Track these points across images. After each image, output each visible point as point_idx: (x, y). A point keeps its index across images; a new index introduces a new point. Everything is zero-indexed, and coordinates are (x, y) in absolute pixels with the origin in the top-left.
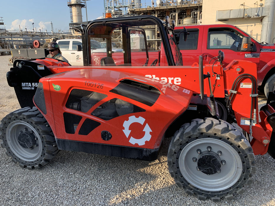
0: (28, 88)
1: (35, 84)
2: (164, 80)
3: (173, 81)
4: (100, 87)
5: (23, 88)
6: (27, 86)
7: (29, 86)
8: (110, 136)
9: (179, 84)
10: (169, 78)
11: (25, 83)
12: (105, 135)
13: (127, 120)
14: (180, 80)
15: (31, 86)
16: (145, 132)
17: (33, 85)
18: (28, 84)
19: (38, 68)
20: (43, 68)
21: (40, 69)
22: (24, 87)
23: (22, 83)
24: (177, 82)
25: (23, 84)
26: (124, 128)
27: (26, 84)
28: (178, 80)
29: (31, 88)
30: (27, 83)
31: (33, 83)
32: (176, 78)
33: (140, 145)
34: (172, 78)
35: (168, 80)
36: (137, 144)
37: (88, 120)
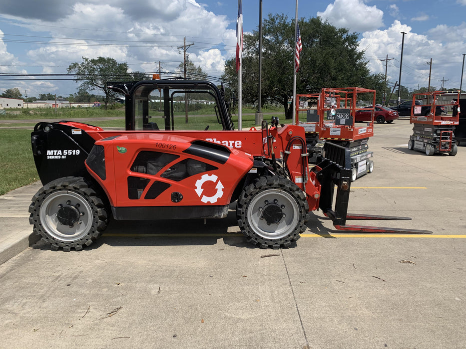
0: (56, 157)
1: (67, 152)
2: (225, 143)
3: (234, 144)
4: (172, 148)
5: (48, 157)
6: (55, 154)
7: (58, 154)
8: (181, 197)
9: (240, 147)
10: (230, 142)
11: (52, 151)
12: (176, 197)
13: (200, 178)
14: (240, 143)
15: (61, 154)
16: (217, 189)
17: (64, 152)
18: (57, 152)
19: (72, 132)
20: (80, 133)
21: (75, 134)
22: (51, 155)
23: (48, 151)
24: (238, 145)
25: (49, 153)
26: (196, 188)
27: (54, 153)
28: (238, 143)
29: (61, 157)
30: (55, 151)
31: (64, 151)
32: (237, 142)
33: (212, 202)
34: (233, 142)
35: (229, 143)
36: (209, 202)
37: (157, 183)
